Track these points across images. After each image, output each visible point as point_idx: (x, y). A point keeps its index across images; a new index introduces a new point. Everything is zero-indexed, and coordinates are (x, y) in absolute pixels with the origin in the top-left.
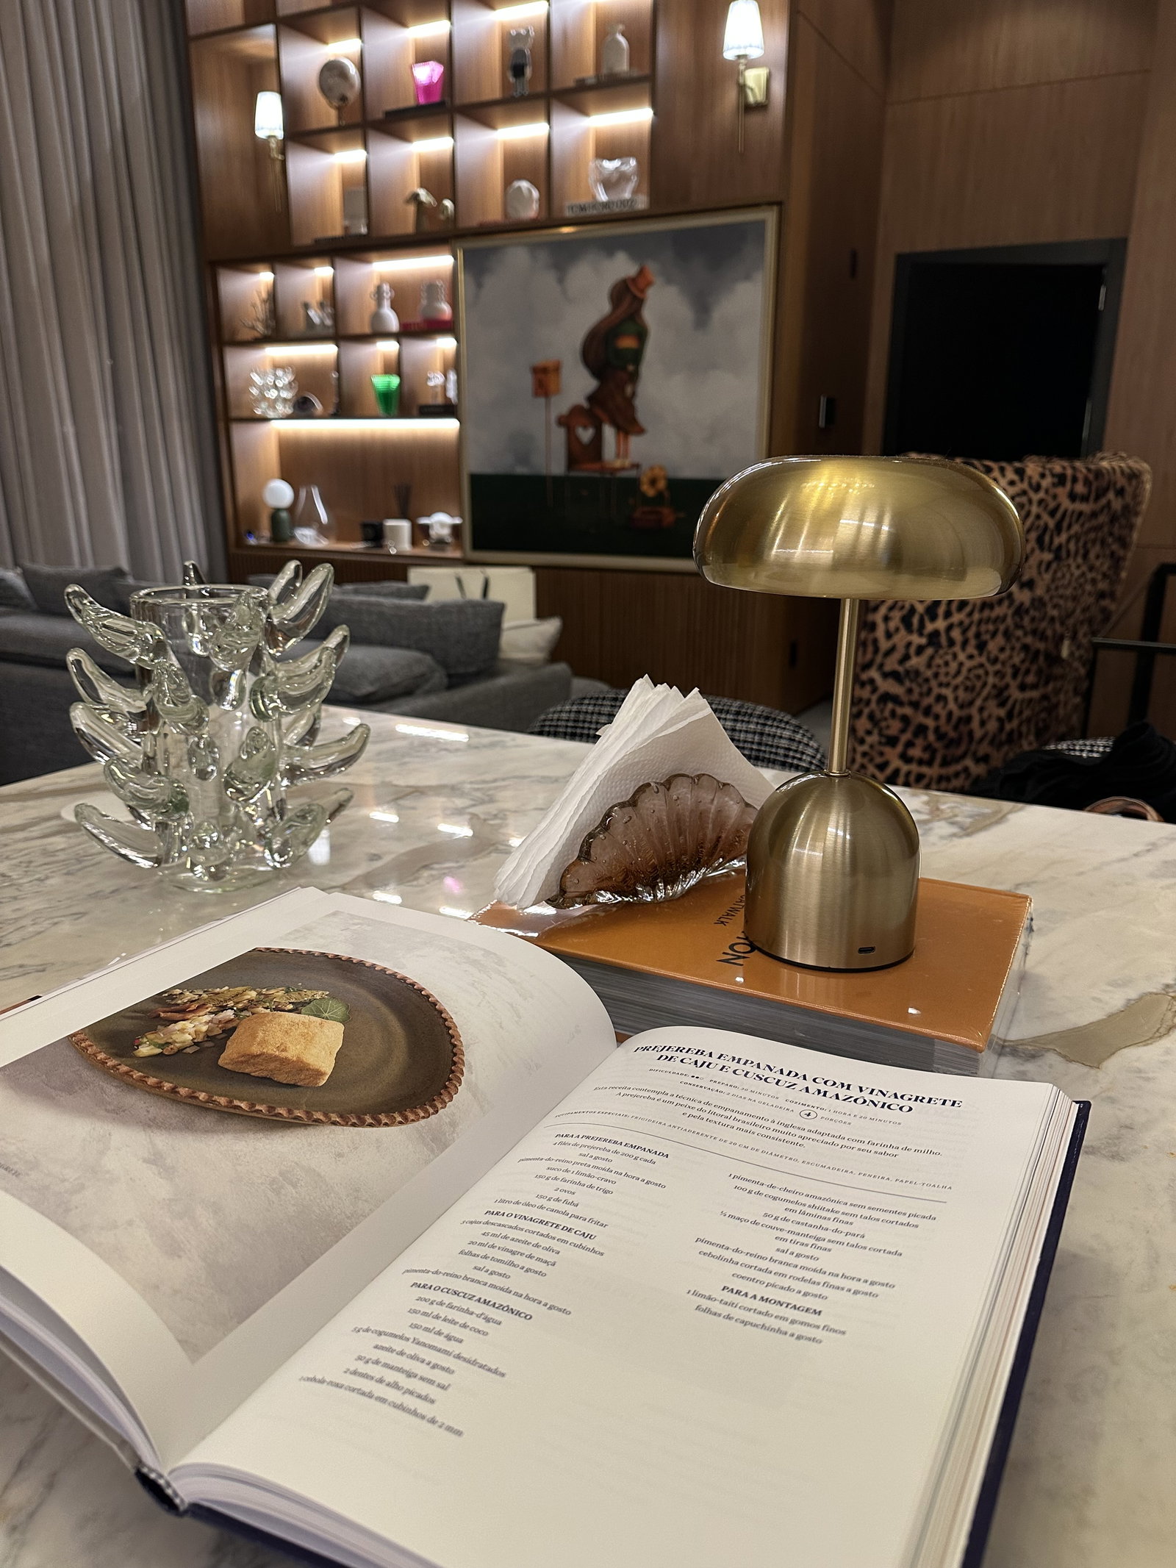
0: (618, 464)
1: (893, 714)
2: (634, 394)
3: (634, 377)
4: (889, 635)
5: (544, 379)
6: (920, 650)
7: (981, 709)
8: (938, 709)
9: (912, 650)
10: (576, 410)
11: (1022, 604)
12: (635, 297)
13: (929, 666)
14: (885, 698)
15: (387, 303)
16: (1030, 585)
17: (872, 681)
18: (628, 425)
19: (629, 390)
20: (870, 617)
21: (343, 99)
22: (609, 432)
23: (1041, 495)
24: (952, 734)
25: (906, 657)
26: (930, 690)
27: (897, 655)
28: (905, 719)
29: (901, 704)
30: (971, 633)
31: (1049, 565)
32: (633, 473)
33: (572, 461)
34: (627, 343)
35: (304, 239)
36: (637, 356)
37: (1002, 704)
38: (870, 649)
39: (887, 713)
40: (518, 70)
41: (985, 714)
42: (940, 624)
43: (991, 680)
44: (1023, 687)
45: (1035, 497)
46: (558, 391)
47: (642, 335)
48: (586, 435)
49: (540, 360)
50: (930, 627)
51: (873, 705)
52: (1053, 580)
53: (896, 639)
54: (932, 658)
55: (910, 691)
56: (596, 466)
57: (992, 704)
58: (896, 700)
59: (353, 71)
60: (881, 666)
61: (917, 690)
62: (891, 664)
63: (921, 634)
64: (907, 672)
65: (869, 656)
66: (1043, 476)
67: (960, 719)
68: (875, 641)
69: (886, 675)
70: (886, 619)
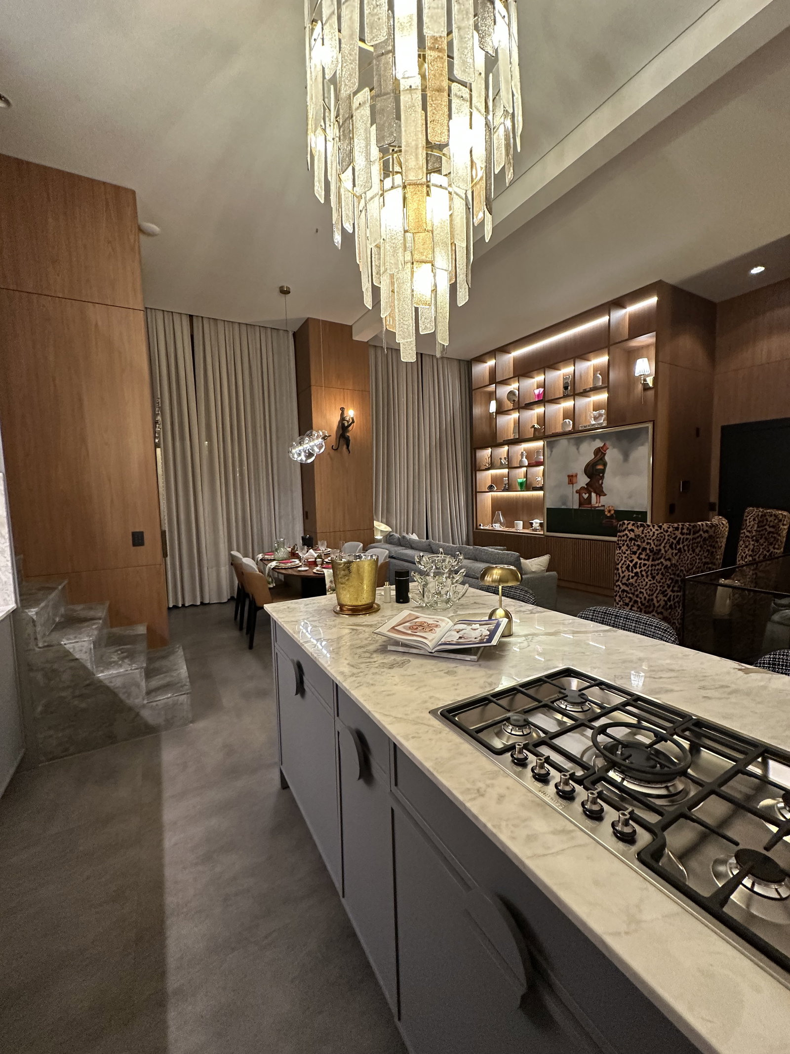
0: (597, 505)
1: (626, 596)
2: (602, 483)
3: (602, 478)
4: (623, 572)
5: (572, 479)
6: (633, 577)
7: (656, 597)
8: (641, 595)
9: (630, 577)
10: (582, 488)
11: (667, 565)
12: (602, 453)
13: (636, 582)
14: (623, 591)
15: (524, 457)
16: (669, 559)
17: (619, 585)
18: (600, 493)
19: (601, 482)
20: (617, 566)
21: (514, 401)
22: (593, 495)
23: (669, 533)
24: (647, 604)
25: (628, 579)
26: (637, 590)
27: (626, 578)
28: (630, 598)
29: (629, 593)
30: (649, 573)
31: (676, 554)
32: (602, 508)
33: (580, 504)
34: (600, 467)
35: (500, 441)
36: (603, 471)
37: (665, 596)
38: (618, 576)
39: (624, 595)
40: (566, 388)
41: (659, 599)
42: (638, 570)
43: (659, 588)
44: (673, 591)
45: (666, 534)
46: (576, 483)
47: (605, 465)
48: (586, 496)
49: (570, 474)
50: (635, 571)
51: (620, 593)
52: (679, 558)
53: (625, 573)
54: (637, 580)
55: (631, 589)
56: (590, 506)
57: (661, 596)
58: (627, 592)
59: (517, 392)
60: (621, 581)
61: (633, 590)
62: (624, 581)
63: (632, 573)
64: (629, 584)
65: (617, 578)
66: (669, 528)
67: (649, 600)
68: (619, 573)
69: (623, 584)
70: (622, 567)
